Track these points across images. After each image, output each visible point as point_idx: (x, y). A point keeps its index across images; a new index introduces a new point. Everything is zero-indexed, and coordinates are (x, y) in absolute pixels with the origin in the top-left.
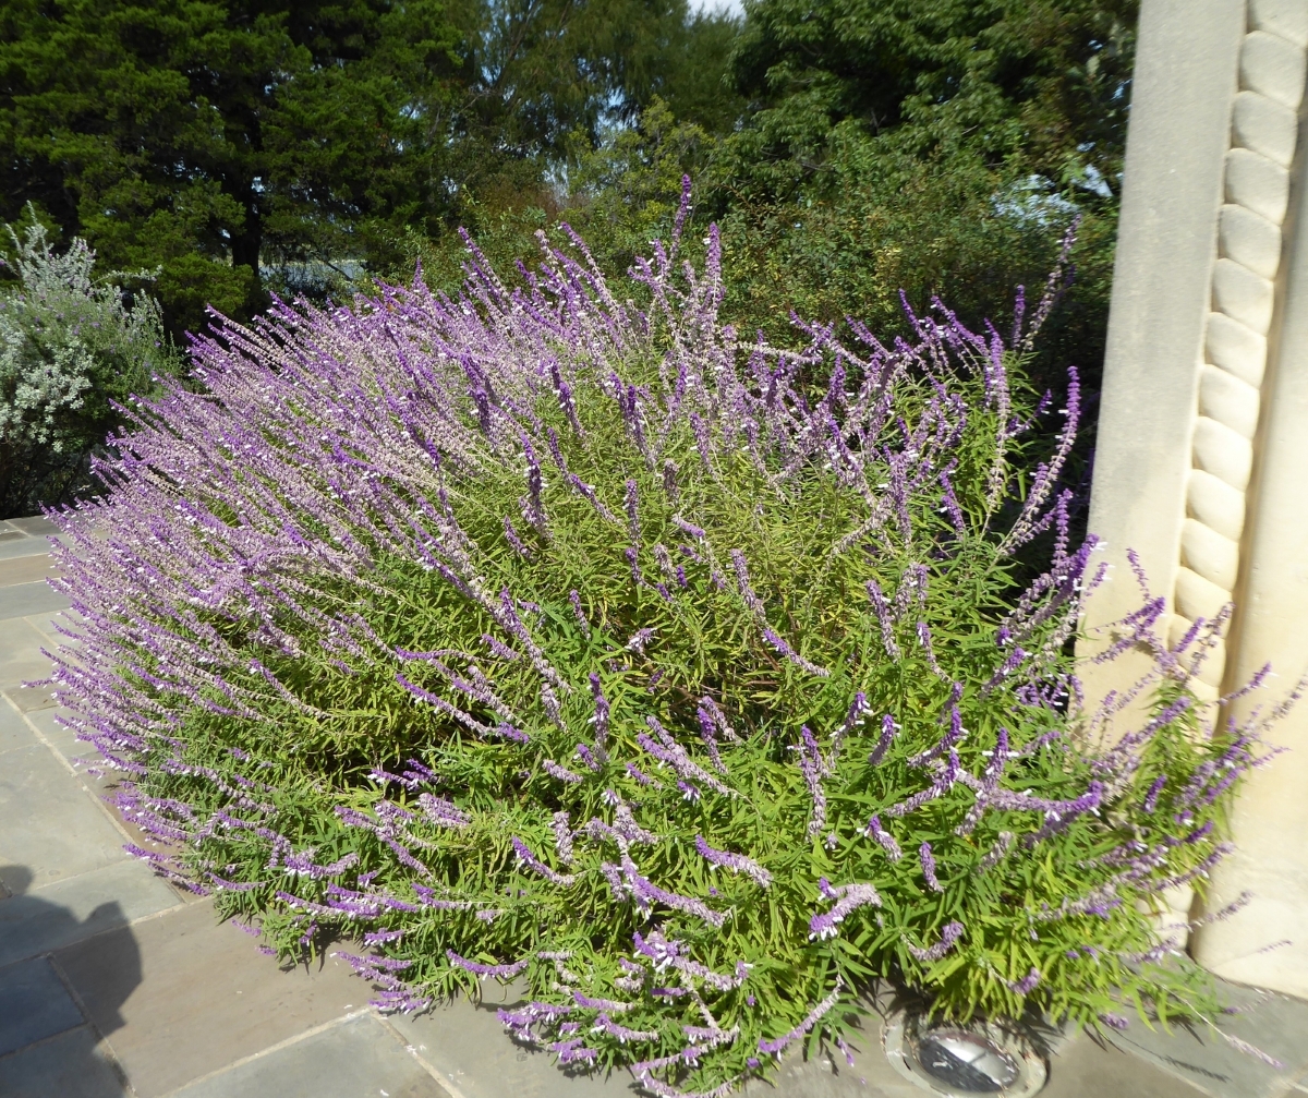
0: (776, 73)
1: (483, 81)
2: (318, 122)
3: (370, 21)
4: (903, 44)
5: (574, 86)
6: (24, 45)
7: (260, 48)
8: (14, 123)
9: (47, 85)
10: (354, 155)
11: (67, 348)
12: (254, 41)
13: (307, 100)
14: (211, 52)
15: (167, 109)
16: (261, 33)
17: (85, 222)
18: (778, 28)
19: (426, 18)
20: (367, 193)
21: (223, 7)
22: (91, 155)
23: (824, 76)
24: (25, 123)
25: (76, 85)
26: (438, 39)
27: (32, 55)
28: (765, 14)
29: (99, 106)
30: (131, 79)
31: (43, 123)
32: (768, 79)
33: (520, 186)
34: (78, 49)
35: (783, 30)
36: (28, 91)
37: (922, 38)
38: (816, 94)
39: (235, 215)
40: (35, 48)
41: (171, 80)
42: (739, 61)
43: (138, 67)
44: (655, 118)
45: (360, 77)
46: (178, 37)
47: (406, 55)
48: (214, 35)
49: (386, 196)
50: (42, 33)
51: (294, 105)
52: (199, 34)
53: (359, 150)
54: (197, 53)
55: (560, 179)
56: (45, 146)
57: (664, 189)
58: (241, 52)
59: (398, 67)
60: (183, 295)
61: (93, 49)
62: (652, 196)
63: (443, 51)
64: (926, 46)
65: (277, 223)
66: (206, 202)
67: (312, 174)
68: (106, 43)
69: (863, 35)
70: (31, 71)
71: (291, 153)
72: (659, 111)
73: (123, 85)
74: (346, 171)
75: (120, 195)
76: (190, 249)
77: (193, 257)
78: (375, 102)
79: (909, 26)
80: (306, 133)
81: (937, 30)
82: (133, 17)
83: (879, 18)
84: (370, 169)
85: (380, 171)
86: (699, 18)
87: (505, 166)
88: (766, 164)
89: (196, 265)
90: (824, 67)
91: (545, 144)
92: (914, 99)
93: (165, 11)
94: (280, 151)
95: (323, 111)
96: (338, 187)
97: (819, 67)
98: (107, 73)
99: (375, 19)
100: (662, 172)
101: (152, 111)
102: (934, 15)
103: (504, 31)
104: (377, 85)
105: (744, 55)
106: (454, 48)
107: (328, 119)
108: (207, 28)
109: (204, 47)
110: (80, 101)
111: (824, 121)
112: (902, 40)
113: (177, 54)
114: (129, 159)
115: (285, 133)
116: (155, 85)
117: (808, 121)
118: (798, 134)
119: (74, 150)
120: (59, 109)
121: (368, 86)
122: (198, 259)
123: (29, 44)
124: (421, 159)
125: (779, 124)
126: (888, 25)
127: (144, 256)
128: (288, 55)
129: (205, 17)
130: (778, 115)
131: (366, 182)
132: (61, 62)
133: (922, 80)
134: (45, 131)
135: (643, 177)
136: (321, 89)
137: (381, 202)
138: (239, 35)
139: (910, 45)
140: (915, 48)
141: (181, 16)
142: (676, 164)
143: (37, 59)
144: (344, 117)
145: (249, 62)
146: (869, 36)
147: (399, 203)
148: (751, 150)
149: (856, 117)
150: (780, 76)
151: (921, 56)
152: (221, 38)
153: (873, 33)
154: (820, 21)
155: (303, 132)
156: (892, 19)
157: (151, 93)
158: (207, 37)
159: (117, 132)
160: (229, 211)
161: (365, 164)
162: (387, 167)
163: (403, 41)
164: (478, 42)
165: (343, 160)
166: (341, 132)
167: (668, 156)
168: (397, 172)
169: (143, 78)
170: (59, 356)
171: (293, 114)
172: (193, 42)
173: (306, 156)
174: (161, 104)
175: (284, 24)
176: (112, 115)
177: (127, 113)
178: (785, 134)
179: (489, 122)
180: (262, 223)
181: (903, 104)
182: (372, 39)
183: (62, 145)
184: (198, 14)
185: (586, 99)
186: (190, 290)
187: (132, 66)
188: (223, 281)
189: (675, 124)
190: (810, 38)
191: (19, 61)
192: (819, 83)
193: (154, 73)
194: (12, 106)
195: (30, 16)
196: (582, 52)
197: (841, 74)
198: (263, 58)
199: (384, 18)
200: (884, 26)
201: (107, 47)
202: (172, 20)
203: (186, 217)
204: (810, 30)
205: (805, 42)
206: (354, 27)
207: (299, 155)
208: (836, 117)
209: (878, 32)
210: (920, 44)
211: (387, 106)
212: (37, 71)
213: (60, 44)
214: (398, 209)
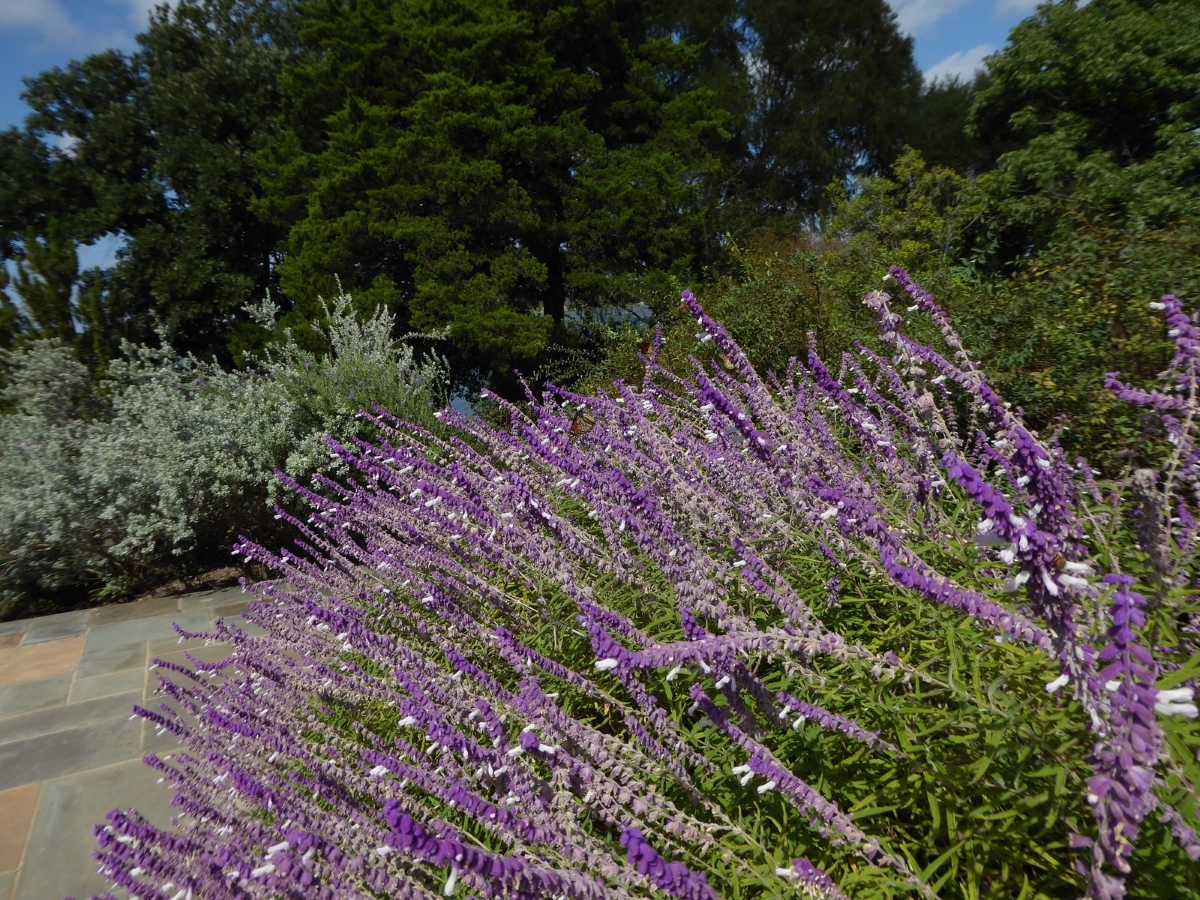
0: (1018, 119)
1: (749, 155)
2: (609, 194)
3: (653, 110)
4: (1153, 78)
5: (825, 154)
6: (377, 151)
7: (562, 137)
8: (368, 212)
9: (393, 181)
10: (638, 219)
11: (335, 414)
12: (557, 132)
13: (600, 177)
14: (521, 143)
15: (485, 191)
16: (564, 126)
17: (419, 287)
18: (1021, 77)
19: (700, 103)
20: (650, 250)
21: (531, 107)
22: (425, 233)
23: (1068, 116)
24: (376, 211)
25: (416, 178)
26: (710, 119)
27: (381, 156)
28: (1008, 67)
29: (431, 193)
30: (457, 169)
31: (391, 208)
32: (1012, 124)
33: (781, 236)
34: (415, 149)
35: (1025, 77)
36: (379, 185)
37: (1174, 70)
38: (1061, 134)
39: (539, 274)
40: (385, 152)
41: (488, 168)
42: (981, 112)
43: (463, 160)
44: (907, 165)
45: (646, 155)
46: (496, 133)
47: (684, 134)
48: (524, 129)
49: (666, 251)
50: (391, 139)
51: (589, 182)
52: (511, 130)
53: (643, 214)
54: (509, 145)
55: (815, 229)
56: (390, 228)
57: (918, 229)
58: (547, 143)
59: (676, 145)
60: (495, 343)
61: (427, 148)
62: (905, 236)
63: (714, 128)
64: (1179, 77)
65: (575, 279)
66: (515, 265)
67: (604, 237)
68: (438, 142)
69: (1110, 74)
70: (381, 170)
71: (586, 221)
72: (909, 161)
73: (450, 174)
74: (632, 233)
75: (447, 264)
76: (502, 304)
77: (504, 311)
78: (656, 174)
79: (1158, 61)
80: (599, 204)
81: (1191, 61)
82: (458, 120)
83: (1127, 56)
84: (652, 229)
85: (661, 231)
86: (933, 89)
87: (768, 221)
88: (1013, 200)
89: (507, 318)
90: (1068, 108)
91: (801, 201)
92: (1169, 127)
93: (484, 114)
94: (578, 220)
95: (613, 184)
96: (626, 246)
97: (1064, 109)
98: (438, 167)
99: (657, 108)
100: (916, 213)
101: (472, 194)
102: (1187, 47)
103: (765, 112)
104: (658, 160)
105: (986, 107)
106: (723, 125)
107: (617, 191)
108: (518, 125)
109: (515, 140)
110: (417, 191)
111: (1071, 156)
112: (1152, 74)
113: (493, 147)
114: (457, 234)
115: (583, 205)
116: (475, 173)
117: (1055, 157)
118: (1045, 170)
119: (411, 230)
120: (402, 198)
121: (651, 162)
122: (508, 312)
123: (381, 149)
124: (695, 218)
125: (1025, 163)
126: (1137, 61)
127: (465, 312)
128: (585, 142)
129: (516, 115)
130: (1024, 154)
131: (650, 240)
132: (404, 160)
133: (1174, 109)
134: (391, 216)
135: (898, 219)
136: (612, 167)
137: (661, 256)
138: (546, 129)
139: (1159, 79)
140: (1167, 80)
141: (497, 116)
142: (929, 205)
143: (386, 161)
144: (630, 188)
145: (553, 150)
146: (1117, 74)
147: (677, 257)
148: (998, 188)
149: (1105, 150)
150: (1023, 120)
151: (1173, 87)
152: (530, 132)
153: (1122, 71)
154: (1063, 67)
155: (595, 202)
156: (1141, 56)
157: (470, 180)
158: (517, 132)
159: (446, 213)
160: (534, 270)
161: (648, 226)
162: (667, 227)
163: (679, 123)
164: (745, 123)
165: (630, 223)
166: (628, 201)
167: (922, 198)
168: (675, 231)
169: (466, 168)
170: (329, 422)
171: (588, 189)
172: (506, 136)
173: (599, 222)
174: (480, 188)
175: (582, 117)
176: (442, 200)
177: (454, 198)
178: (1032, 171)
179: (752, 186)
180: (563, 280)
181: (1158, 133)
182: (655, 124)
183: (404, 226)
184: (511, 114)
185: (836, 162)
186: (501, 338)
187: (457, 159)
188: (529, 330)
189: (928, 168)
190: (1053, 83)
191: (371, 162)
192: (1063, 124)
193: (475, 163)
194: (366, 198)
195: (383, 127)
196: (832, 124)
197: (1085, 114)
198: (565, 146)
199: (665, 107)
200: (1133, 63)
201: (439, 146)
202: (490, 120)
203: (499, 278)
204: (1051, 76)
205: (1050, 88)
206: (640, 116)
207: (594, 222)
208: (1083, 152)
209: (1126, 70)
210: (1172, 76)
211: (666, 177)
212: (386, 169)
213: (403, 147)
214: (676, 262)
